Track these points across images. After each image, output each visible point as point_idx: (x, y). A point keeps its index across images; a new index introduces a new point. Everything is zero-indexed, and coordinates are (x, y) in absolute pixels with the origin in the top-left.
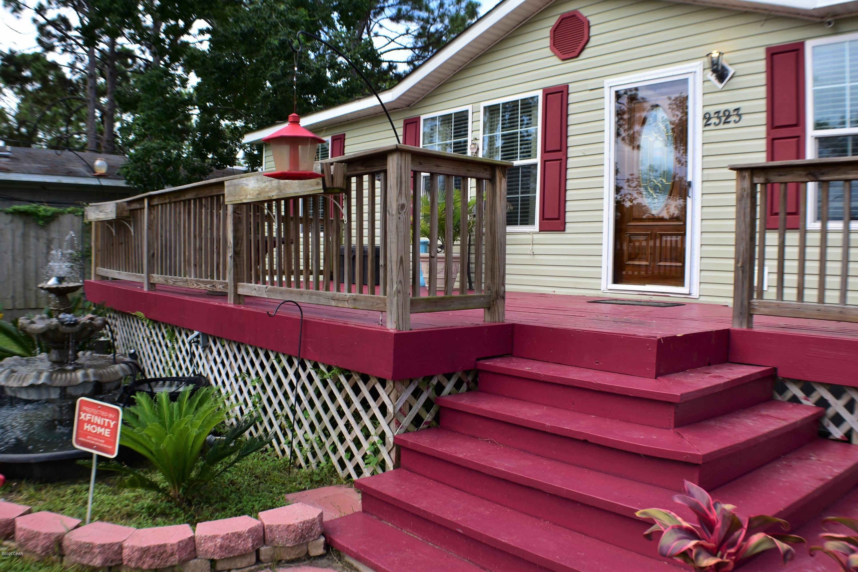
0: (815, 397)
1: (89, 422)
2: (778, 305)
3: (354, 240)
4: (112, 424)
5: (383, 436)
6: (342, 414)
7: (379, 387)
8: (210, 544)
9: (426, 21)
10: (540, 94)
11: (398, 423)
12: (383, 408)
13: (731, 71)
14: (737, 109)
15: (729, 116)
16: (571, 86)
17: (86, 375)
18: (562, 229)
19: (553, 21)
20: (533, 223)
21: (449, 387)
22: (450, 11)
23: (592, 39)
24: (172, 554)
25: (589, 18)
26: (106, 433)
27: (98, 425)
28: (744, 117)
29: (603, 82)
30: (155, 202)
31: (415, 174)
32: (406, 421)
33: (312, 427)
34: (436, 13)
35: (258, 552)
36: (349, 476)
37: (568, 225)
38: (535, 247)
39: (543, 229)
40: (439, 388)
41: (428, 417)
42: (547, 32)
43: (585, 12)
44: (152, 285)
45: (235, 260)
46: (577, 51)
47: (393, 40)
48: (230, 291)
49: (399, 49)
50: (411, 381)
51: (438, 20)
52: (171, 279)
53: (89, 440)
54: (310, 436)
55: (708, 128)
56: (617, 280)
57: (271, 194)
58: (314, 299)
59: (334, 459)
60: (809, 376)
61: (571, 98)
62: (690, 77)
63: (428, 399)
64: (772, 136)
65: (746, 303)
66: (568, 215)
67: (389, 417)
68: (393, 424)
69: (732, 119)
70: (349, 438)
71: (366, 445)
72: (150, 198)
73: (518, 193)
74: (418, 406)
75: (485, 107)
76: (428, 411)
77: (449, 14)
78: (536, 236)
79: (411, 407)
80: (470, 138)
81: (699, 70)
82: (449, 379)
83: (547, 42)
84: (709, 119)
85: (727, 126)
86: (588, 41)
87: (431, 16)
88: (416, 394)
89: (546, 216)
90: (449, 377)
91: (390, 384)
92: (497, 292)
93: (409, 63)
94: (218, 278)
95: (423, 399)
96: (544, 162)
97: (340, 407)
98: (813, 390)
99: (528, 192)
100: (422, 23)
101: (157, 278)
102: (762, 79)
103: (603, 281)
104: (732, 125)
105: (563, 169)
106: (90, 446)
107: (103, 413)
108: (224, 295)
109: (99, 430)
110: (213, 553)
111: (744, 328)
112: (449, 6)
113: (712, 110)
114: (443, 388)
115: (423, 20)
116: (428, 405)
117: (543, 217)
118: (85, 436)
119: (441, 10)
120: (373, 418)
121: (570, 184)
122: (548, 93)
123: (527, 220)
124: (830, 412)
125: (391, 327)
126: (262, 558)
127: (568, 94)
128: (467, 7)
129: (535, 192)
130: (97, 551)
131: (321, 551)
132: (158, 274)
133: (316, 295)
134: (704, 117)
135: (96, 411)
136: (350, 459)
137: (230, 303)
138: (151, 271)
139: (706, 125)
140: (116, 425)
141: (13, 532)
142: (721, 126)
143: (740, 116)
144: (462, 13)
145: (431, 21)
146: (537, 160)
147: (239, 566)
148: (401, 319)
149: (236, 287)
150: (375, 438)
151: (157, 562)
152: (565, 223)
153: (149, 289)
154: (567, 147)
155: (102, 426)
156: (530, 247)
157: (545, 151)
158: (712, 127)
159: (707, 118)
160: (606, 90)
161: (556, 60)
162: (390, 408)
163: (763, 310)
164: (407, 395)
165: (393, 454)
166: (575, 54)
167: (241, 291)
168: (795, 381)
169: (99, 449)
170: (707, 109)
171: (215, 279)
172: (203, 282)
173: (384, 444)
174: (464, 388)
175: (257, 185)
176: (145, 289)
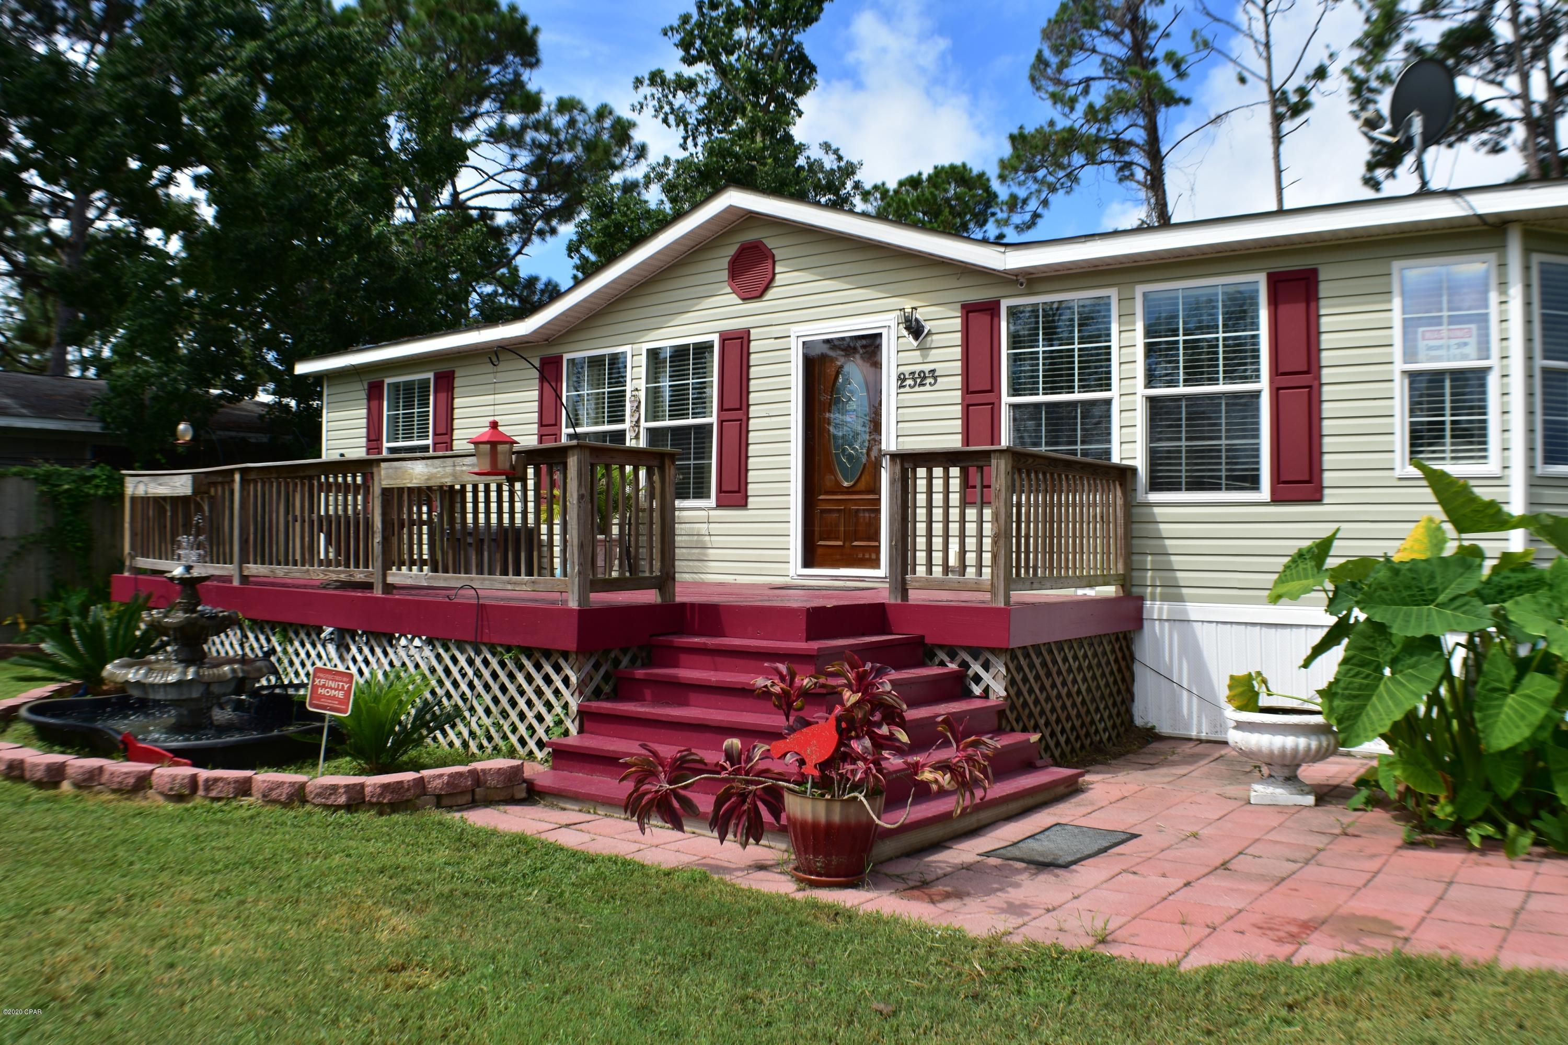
0: (958, 660)
1: (323, 686)
2: (927, 579)
3: (470, 517)
4: (346, 686)
5: (566, 706)
6: (522, 693)
7: (562, 662)
8: (438, 781)
9: (545, 148)
10: (715, 338)
11: (581, 694)
12: (566, 681)
13: (928, 326)
14: (933, 371)
15: (925, 378)
16: (752, 331)
17: (234, 671)
18: (743, 505)
19: (732, 250)
20: (709, 497)
21: (625, 662)
22: (585, 133)
23: (778, 277)
24: (408, 790)
25: (774, 251)
26: (341, 695)
27: (331, 688)
28: (939, 379)
29: (789, 330)
30: (252, 476)
31: (593, 466)
32: (588, 691)
33: (488, 711)
34: (562, 136)
35: (473, 791)
36: (531, 752)
37: (750, 499)
38: (711, 525)
39: (720, 505)
40: (617, 662)
41: (607, 689)
42: (725, 263)
43: (770, 243)
44: (244, 579)
45: (383, 547)
46: (760, 290)
47: (491, 177)
48: (377, 580)
49: (498, 192)
50: (591, 655)
51: (566, 147)
52: (280, 571)
53: (323, 702)
54: (487, 721)
55: (902, 390)
56: (808, 562)
57: (444, 480)
58: (487, 584)
59: (514, 739)
60: (949, 641)
61: (754, 346)
62: (884, 332)
63: (607, 673)
64: (966, 402)
65: (899, 578)
66: (750, 486)
67: (572, 688)
68: (577, 694)
69: (928, 381)
70: (530, 715)
71: (549, 719)
72: (243, 471)
73: (689, 459)
74: (598, 678)
75: (648, 350)
76: (607, 684)
77: (584, 137)
78: (712, 513)
79: (592, 679)
80: (629, 388)
81: (893, 324)
82: (625, 655)
83: (725, 275)
84: (905, 379)
85: (922, 389)
86: (773, 279)
87: (555, 140)
88: (597, 667)
89: (724, 489)
90: (624, 651)
91: (572, 658)
92: (667, 574)
93: (514, 210)
94: (357, 566)
95: (602, 671)
96: (721, 423)
97: (520, 686)
98: (957, 654)
99: (703, 458)
100: (538, 151)
101: (253, 569)
102: (957, 338)
103: (792, 566)
104: (928, 388)
105: (744, 431)
106: (324, 708)
107: (337, 678)
108: (369, 586)
109: (333, 693)
110: (441, 789)
111: (899, 601)
112: (584, 125)
113: (907, 369)
114: (620, 662)
115: (541, 146)
116: (606, 678)
117: (720, 490)
118: (319, 699)
119: (570, 131)
120: (557, 692)
121: (752, 450)
122: (726, 338)
123: (701, 493)
124: (970, 673)
125: (573, 604)
126: (477, 797)
127: (749, 341)
128: (613, 126)
129: (710, 458)
130: (342, 790)
131: (524, 795)
132: (255, 563)
133: (489, 580)
134: (899, 378)
135: (330, 677)
136: (531, 736)
137: (378, 592)
138: (244, 560)
139: (901, 387)
140: (350, 688)
141: (250, 789)
142: (917, 389)
143: (935, 378)
144: (605, 136)
145: (554, 148)
146: (713, 419)
147: (460, 802)
148: (583, 598)
149: (384, 576)
150: (558, 709)
151: (396, 796)
152: (747, 497)
153: (241, 583)
154: (748, 406)
155: (336, 690)
156: (705, 526)
157: (722, 408)
158: (907, 389)
159: (902, 379)
160: (793, 340)
161: (734, 299)
162: (573, 679)
163: (917, 585)
164: (588, 667)
165: (577, 722)
166: (757, 293)
167: (390, 580)
168: (941, 647)
169: (332, 709)
170: (901, 369)
171: (352, 568)
172: (333, 572)
173: (567, 714)
174: (639, 663)
175: (426, 470)
176: (236, 583)
